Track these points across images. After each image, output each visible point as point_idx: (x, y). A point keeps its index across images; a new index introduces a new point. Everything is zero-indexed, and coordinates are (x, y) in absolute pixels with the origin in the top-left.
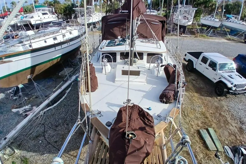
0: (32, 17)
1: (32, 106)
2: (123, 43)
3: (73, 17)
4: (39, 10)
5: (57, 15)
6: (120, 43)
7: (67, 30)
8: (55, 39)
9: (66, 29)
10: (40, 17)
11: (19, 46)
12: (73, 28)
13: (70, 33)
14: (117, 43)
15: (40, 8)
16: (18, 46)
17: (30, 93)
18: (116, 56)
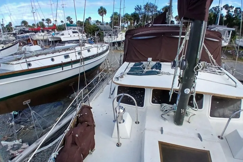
0: (63, 35)
1: (23, 142)
2: (157, 70)
3: (96, 34)
4: (70, 29)
5: (86, 34)
6: (153, 70)
7: (85, 47)
8: (67, 57)
9: (84, 45)
10: (70, 35)
11: (13, 64)
12: (93, 46)
13: (89, 51)
14: (146, 70)
15: (71, 27)
16: (11, 64)
17: (29, 120)
18: (143, 94)
